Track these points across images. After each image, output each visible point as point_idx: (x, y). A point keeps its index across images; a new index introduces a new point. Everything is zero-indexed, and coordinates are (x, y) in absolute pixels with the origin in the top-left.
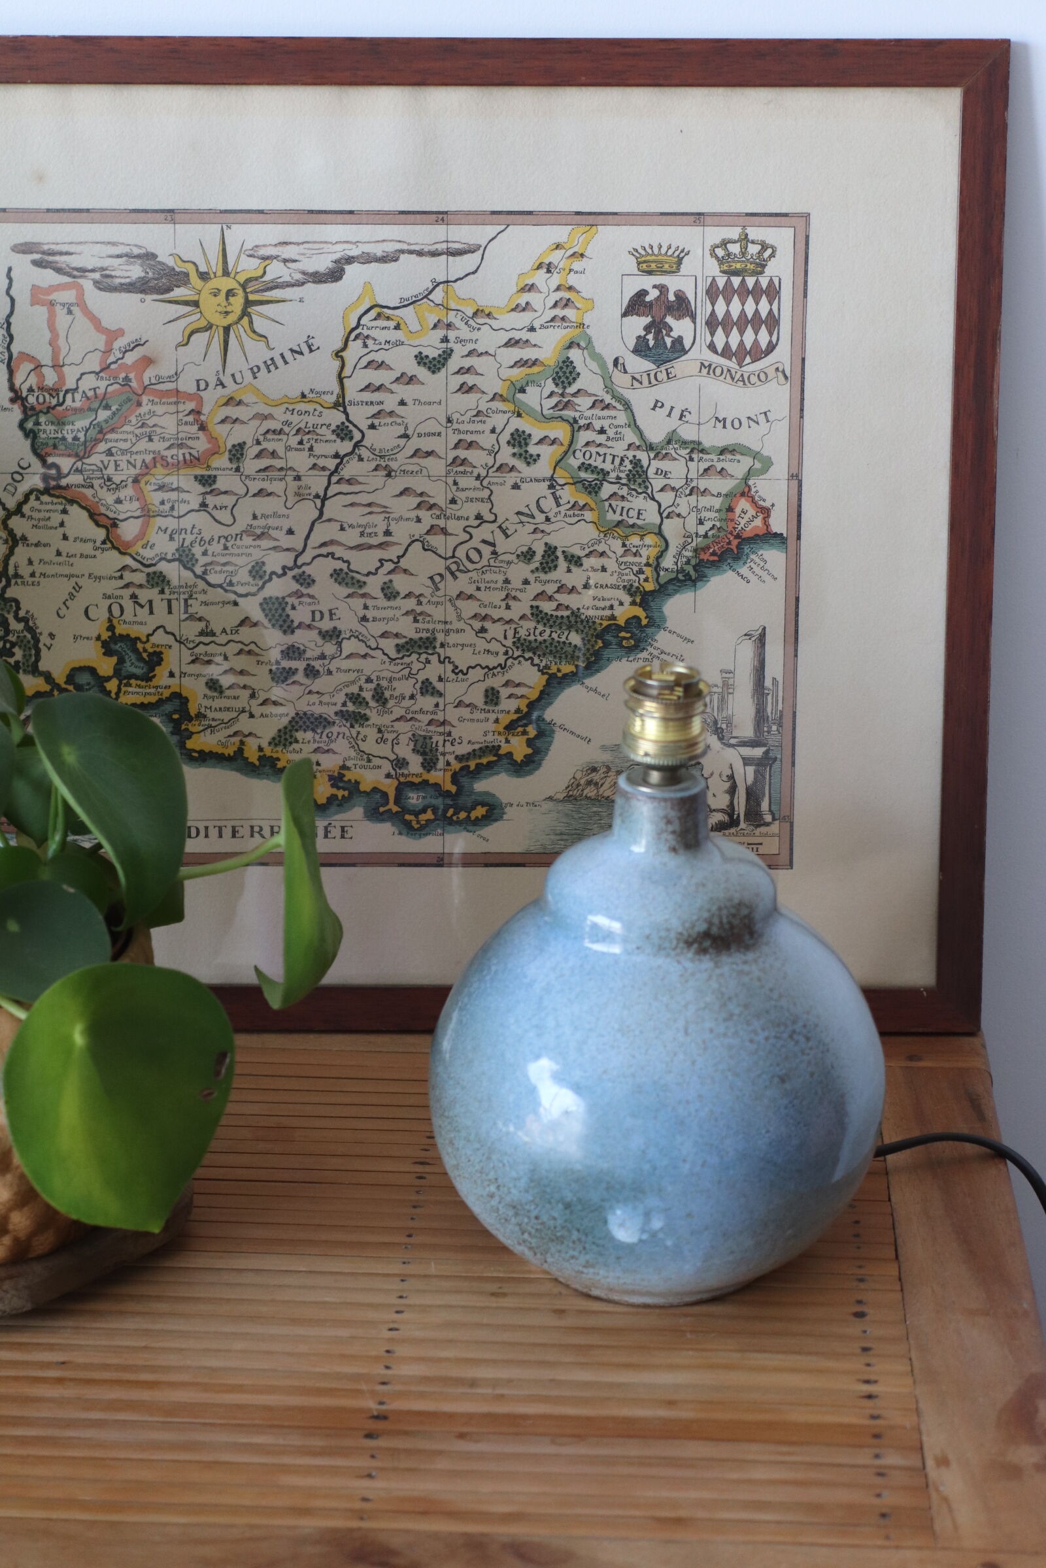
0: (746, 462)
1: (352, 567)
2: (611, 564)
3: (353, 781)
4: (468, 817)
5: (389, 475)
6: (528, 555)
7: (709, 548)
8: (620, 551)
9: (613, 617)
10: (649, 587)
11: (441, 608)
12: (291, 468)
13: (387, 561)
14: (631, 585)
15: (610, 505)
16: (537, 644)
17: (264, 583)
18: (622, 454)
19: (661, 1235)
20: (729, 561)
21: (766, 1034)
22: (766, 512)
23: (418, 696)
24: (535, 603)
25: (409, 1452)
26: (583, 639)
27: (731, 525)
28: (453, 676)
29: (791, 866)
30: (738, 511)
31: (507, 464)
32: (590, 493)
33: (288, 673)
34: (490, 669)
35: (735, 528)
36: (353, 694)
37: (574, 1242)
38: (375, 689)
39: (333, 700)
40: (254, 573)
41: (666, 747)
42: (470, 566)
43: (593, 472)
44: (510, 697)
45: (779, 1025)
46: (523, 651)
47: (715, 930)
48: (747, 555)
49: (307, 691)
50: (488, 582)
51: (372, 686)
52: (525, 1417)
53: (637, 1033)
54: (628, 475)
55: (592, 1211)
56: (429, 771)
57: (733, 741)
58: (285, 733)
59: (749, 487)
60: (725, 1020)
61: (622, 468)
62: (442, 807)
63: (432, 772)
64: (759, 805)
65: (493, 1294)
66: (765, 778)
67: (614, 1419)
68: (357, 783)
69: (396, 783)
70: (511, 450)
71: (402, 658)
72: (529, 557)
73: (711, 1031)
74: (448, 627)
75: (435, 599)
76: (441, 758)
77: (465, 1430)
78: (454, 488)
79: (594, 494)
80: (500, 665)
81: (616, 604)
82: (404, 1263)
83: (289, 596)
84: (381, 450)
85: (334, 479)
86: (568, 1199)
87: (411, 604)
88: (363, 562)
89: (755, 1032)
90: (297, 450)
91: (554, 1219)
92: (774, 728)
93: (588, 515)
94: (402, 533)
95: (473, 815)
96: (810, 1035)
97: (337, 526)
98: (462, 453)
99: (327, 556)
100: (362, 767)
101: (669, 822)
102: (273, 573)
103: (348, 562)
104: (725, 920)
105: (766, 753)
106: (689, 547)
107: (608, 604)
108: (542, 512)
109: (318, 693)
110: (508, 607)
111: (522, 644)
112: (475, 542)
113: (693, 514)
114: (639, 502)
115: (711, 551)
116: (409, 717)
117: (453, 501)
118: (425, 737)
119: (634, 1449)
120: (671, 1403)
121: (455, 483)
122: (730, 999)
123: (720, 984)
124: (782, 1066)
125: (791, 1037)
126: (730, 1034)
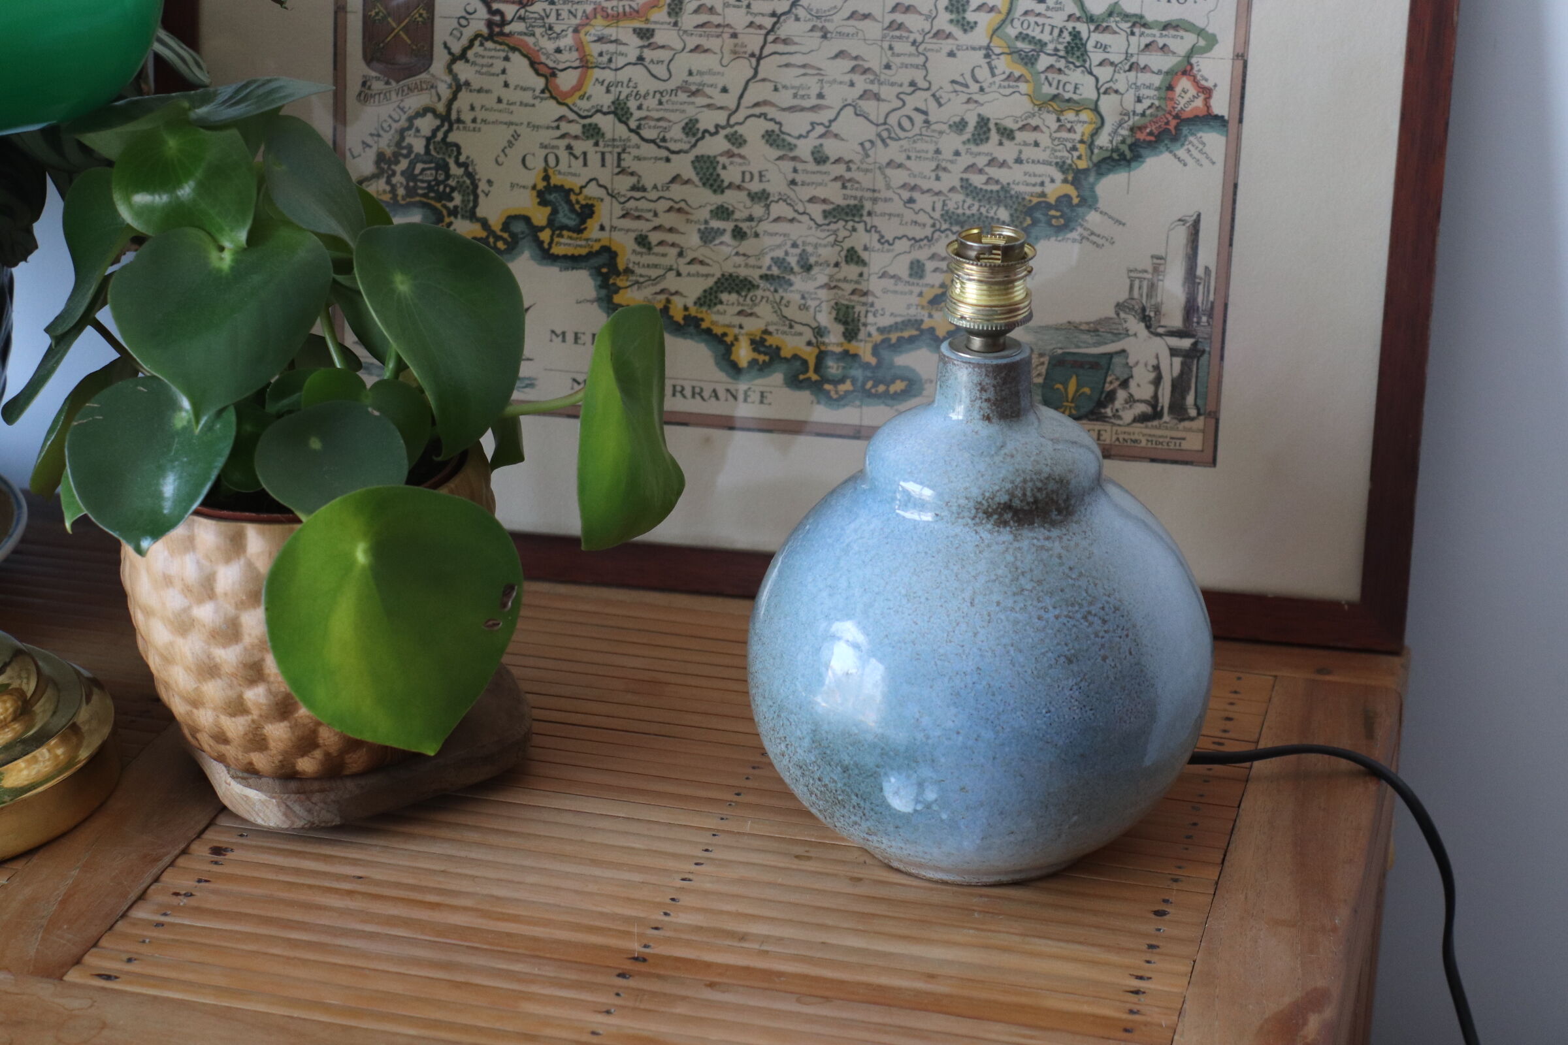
0: (1190, 39)
1: (783, 129)
2: (1044, 139)
3: (774, 346)
4: (887, 391)
5: (824, 37)
6: (960, 126)
7: (1146, 127)
8: (1054, 126)
9: (1043, 195)
10: (1082, 165)
11: (870, 175)
12: (728, 25)
13: (818, 124)
14: (1064, 162)
15: (1047, 78)
16: (965, 218)
17: (697, 141)
18: (1061, 25)
19: (935, 807)
20: (1166, 142)
21: (1057, 612)
22: (1207, 92)
23: (843, 264)
24: (965, 176)
25: (654, 994)
26: (1011, 215)
27: (1170, 104)
28: (878, 246)
29: (1214, 463)
30: (1178, 89)
31: (943, 31)
32: (1026, 64)
33: (716, 233)
34: (916, 241)
35: (1174, 108)
36: (778, 258)
37: (854, 807)
38: (800, 255)
39: (759, 263)
40: (687, 130)
42: (902, 134)
43: (1030, 42)
44: (936, 270)
45: (1073, 605)
46: (951, 224)
47: (1016, 503)
48: (1186, 136)
49: (733, 253)
50: (919, 152)
51: (797, 251)
52: (780, 974)
53: (923, 600)
54: (1066, 47)
55: (868, 777)
56: (850, 341)
57: (1160, 330)
58: (711, 294)
59: (1191, 65)
60: (1014, 594)
61: (1061, 40)
62: (861, 379)
63: (854, 343)
64: (1184, 398)
65: (797, 857)
66: (1191, 370)
67: (868, 985)
68: (778, 349)
69: (816, 351)
70: (948, 16)
71: (828, 224)
72: (961, 127)
73: (998, 603)
74: (876, 195)
75: (864, 166)
76: (862, 328)
77: (717, 979)
78: (889, 53)
79: (1029, 65)
80: (926, 237)
81: (1047, 180)
82: (722, 819)
83: (721, 155)
84: (818, 11)
85: (771, 38)
86: (846, 762)
87: (840, 170)
88: (795, 124)
89: (1046, 610)
90: (734, 6)
91: (835, 782)
92: (1204, 319)
93: (1024, 87)
94: (835, 96)
95: (892, 389)
96: (1107, 618)
97: (771, 86)
98: (899, 17)
99: (759, 116)
100: (784, 333)
101: (983, 389)
102: (706, 131)
103: (780, 124)
104: (1029, 493)
105: (1195, 344)
106: (1125, 125)
107: (1039, 180)
108: (977, 82)
109: (744, 255)
110: (938, 178)
111: (950, 218)
112: (908, 110)
113: (1132, 91)
114: (1076, 76)
115: (1148, 130)
116: (833, 284)
117: (888, 67)
118: (847, 307)
119: (876, 1016)
120: (931, 977)
121: (891, 48)
122: (1023, 573)
123: (1016, 557)
124: (1070, 646)
125: (1085, 618)
126: (1017, 609)
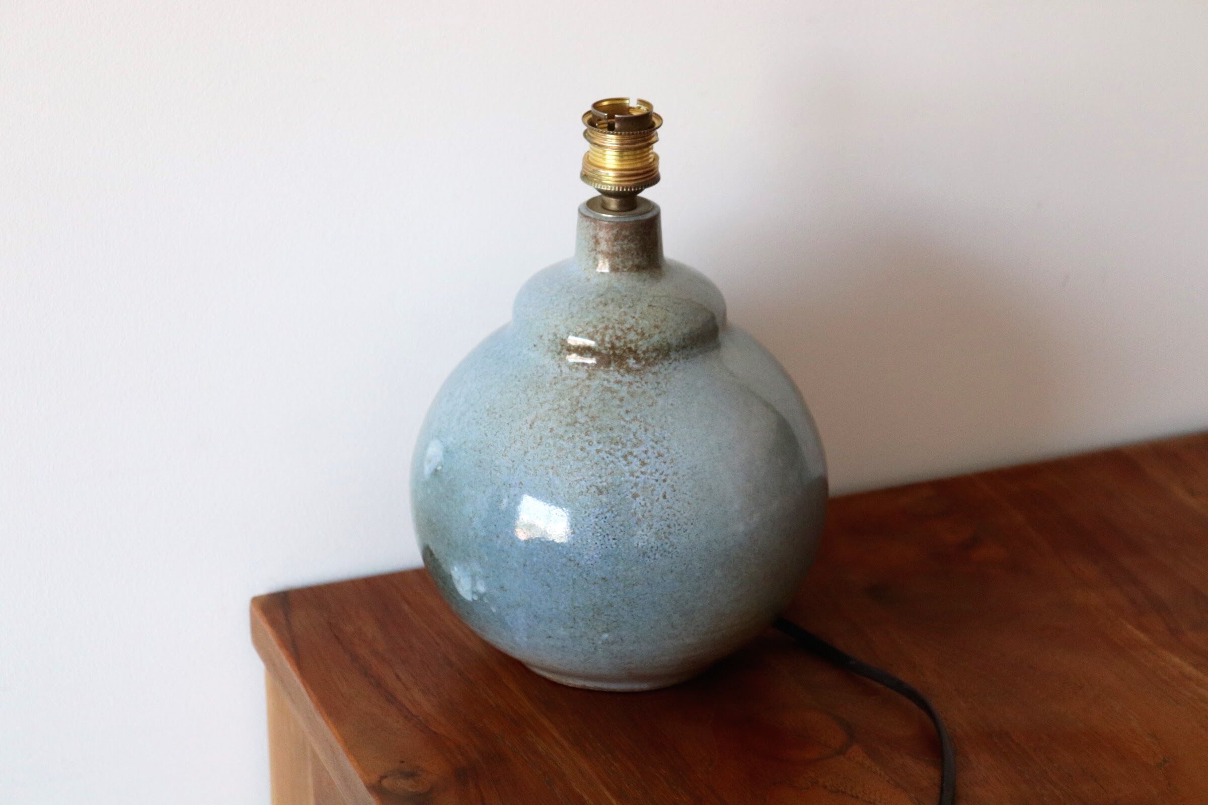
19: (486, 600)
21: (600, 447)
45: (617, 444)
53: (497, 416)
60: (568, 424)
73: (552, 430)
89: (590, 443)
104: (607, 339)
122: (582, 408)
123: (581, 393)
124: (604, 479)
125: (625, 457)
126: (566, 438)
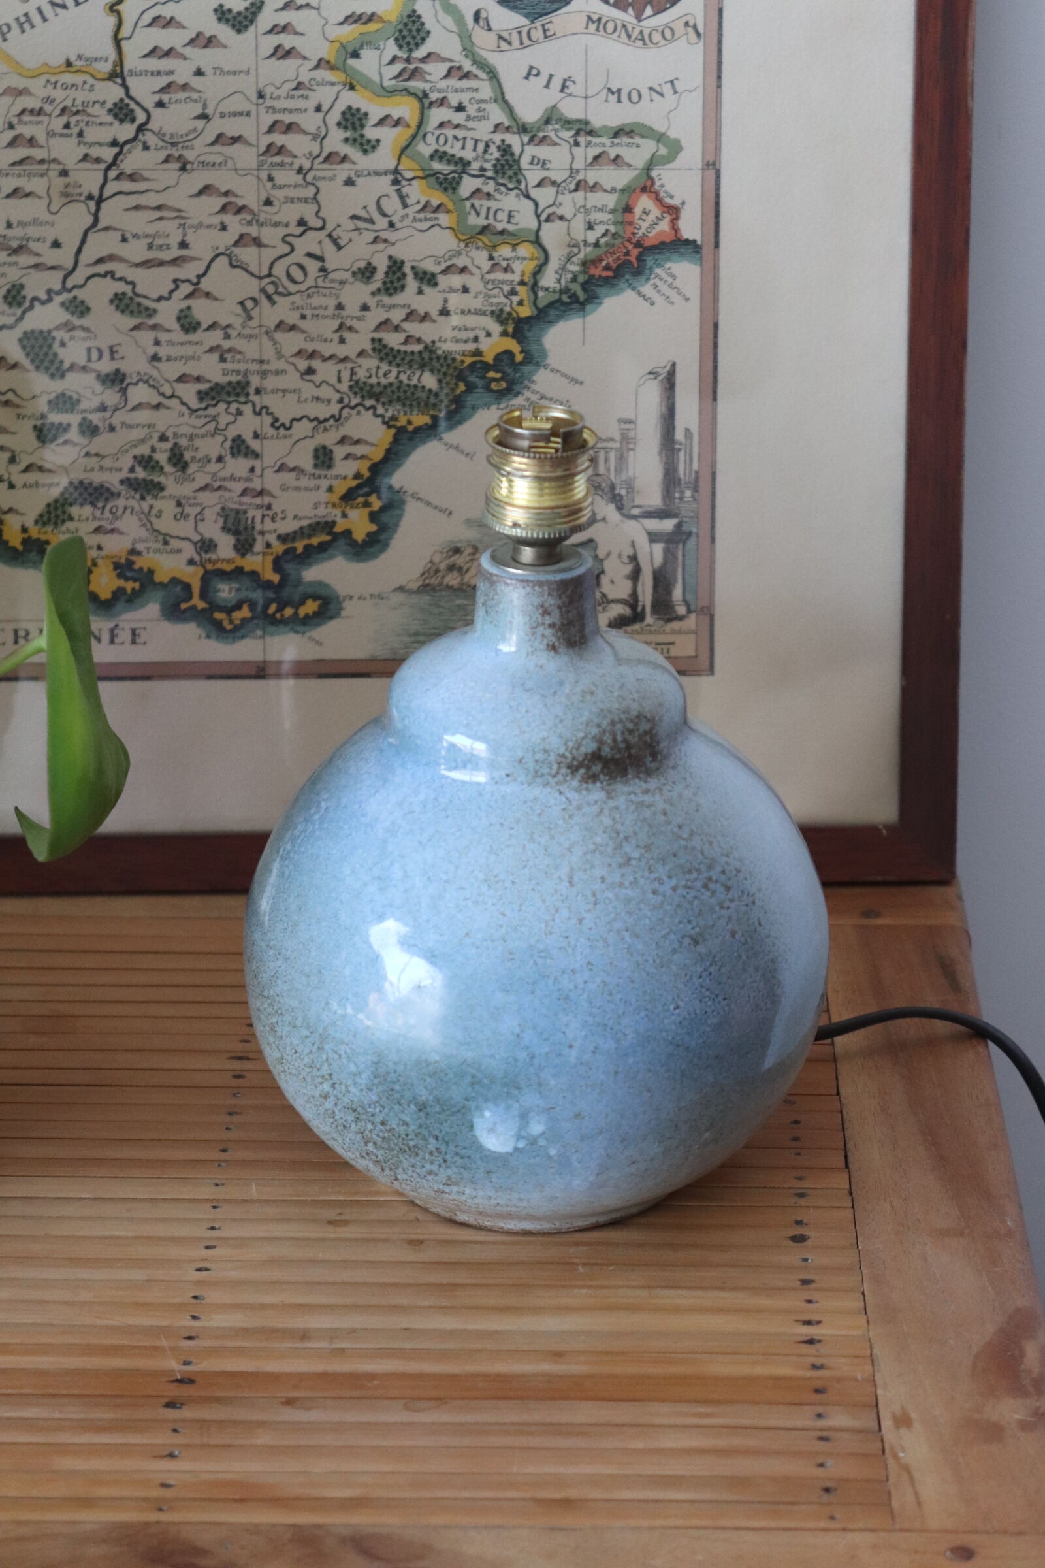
0: (648, 147)
1: (138, 290)
2: (475, 283)
3: (145, 570)
4: (296, 614)
5: (183, 168)
6: (367, 272)
7: (601, 260)
8: (486, 265)
9: (478, 353)
10: (525, 312)
11: (254, 343)
12: (54, 160)
13: (183, 281)
14: (501, 310)
15: (473, 206)
16: (380, 389)
17: (24, 313)
18: (486, 137)
19: (542, 1142)
20: (627, 277)
21: (674, 882)
22: (674, 212)
23: (228, 458)
24: (377, 335)
25: (221, 1424)
26: (440, 381)
27: (629, 229)
28: (272, 431)
29: (711, 670)
30: (638, 211)
31: (337, 153)
32: (446, 189)
33: (58, 429)
34: (320, 422)
35: (634, 234)
36: (143, 456)
37: (431, 1154)
38: (172, 449)
39: (117, 465)
40: (10, 299)
41: (541, 515)
42: (292, 288)
43: (449, 162)
44: (347, 457)
45: (690, 872)
46: (363, 397)
47: (606, 751)
48: (651, 268)
49: (83, 453)
50: (315, 308)
51: (168, 445)
52: (372, 1376)
53: (508, 884)
54: (495, 166)
55: (453, 1114)
56: (243, 555)
57: (636, 512)
58: (56, 508)
59: (652, 179)
60: (621, 866)
61: (487, 157)
62: (261, 602)
63: (249, 557)
64: (669, 592)
65: (330, 1222)
66: (676, 558)
67: (485, 1376)
68: (151, 572)
69: (201, 571)
70: (342, 134)
71: (206, 409)
72: (368, 274)
73: (603, 879)
74: (265, 367)
75: (246, 331)
76: (259, 538)
77: (295, 1394)
78: (269, 184)
79: (450, 191)
80: (333, 416)
81: (482, 334)
82: (217, 1185)
83: (57, 328)
84: (172, 136)
85: (112, 174)
86: (424, 1098)
87: (216, 337)
88: (152, 283)
89: (660, 881)
90: (62, 135)
91: (406, 1124)
92: (688, 493)
93: (444, 219)
94: (203, 245)
95: (302, 612)
96: (729, 883)
97: (118, 236)
98: (279, 139)
99: (105, 275)
100: (157, 551)
101: (546, 612)
102: (35, 299)
103: (132, 283)
104: (619, 738)
105: (679, 526)
106: (575, 259)
107: (471, 335)
108: (384, 215)
109: (97, 455)
110: (342, 341)
111: (361, 389)
112: (298, 256)
113: (580, 217)
114: (509, 201)
115: (604, 263)
116: (216, 485)
117: (268, 202)
118: (238, 512)
119: (509, 1414)
120: (558, 1355)
121: (270, 179)
122: (626, 839)
123: (614, 819)
124: (694, 923)
125: (706, 886)
126: (627, 884)
